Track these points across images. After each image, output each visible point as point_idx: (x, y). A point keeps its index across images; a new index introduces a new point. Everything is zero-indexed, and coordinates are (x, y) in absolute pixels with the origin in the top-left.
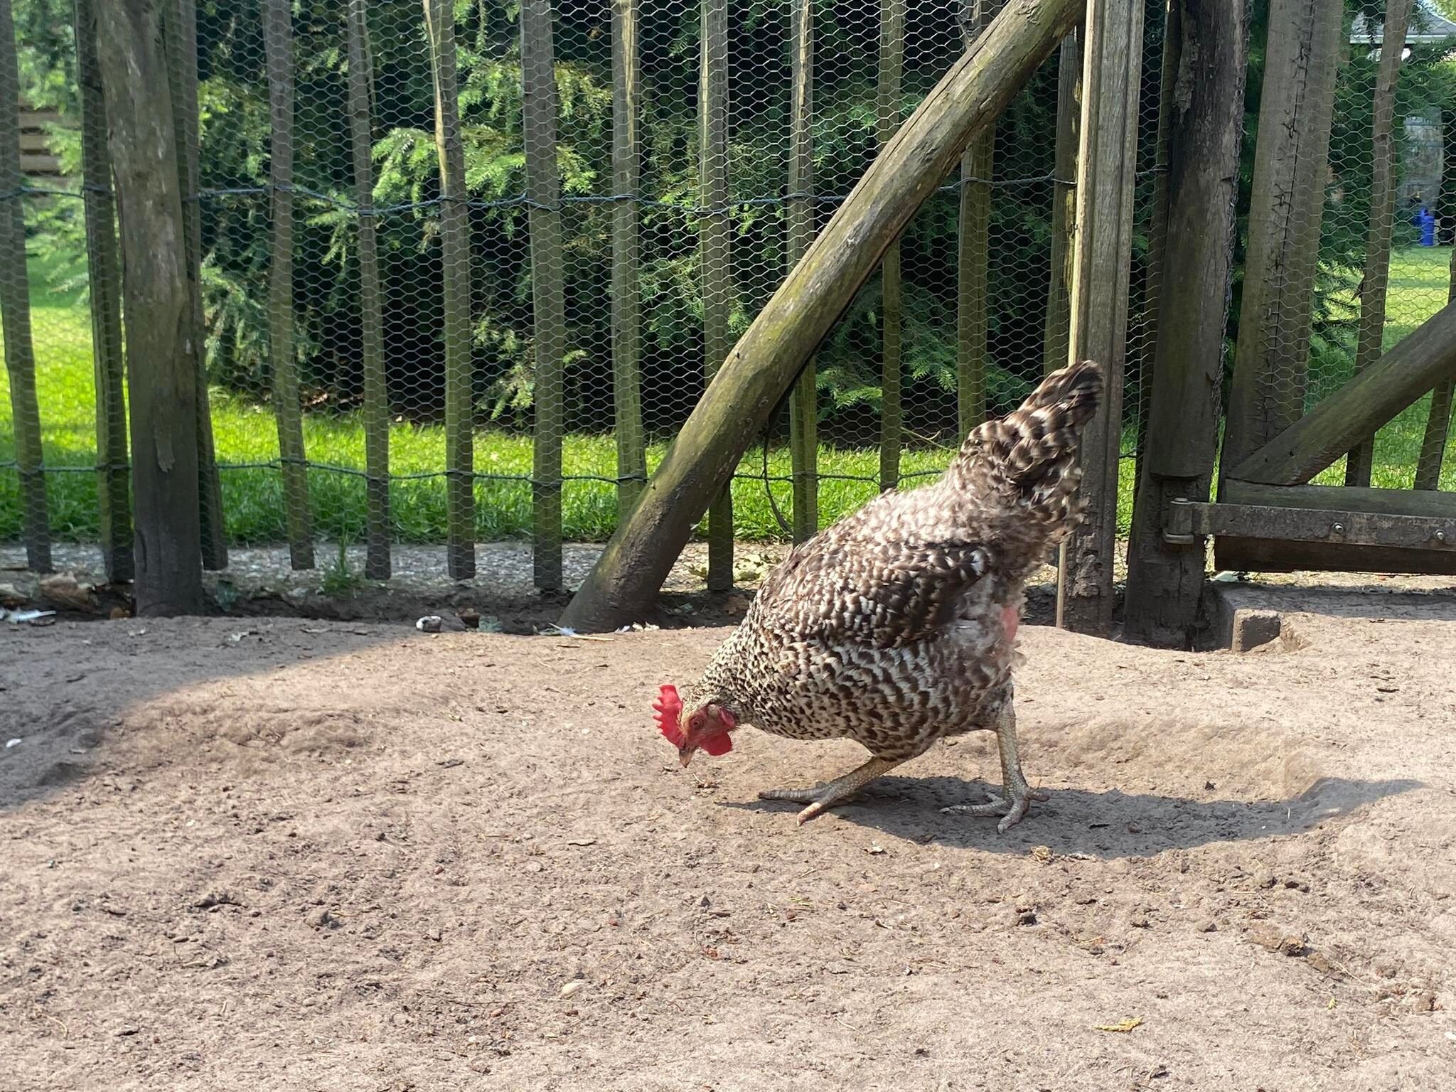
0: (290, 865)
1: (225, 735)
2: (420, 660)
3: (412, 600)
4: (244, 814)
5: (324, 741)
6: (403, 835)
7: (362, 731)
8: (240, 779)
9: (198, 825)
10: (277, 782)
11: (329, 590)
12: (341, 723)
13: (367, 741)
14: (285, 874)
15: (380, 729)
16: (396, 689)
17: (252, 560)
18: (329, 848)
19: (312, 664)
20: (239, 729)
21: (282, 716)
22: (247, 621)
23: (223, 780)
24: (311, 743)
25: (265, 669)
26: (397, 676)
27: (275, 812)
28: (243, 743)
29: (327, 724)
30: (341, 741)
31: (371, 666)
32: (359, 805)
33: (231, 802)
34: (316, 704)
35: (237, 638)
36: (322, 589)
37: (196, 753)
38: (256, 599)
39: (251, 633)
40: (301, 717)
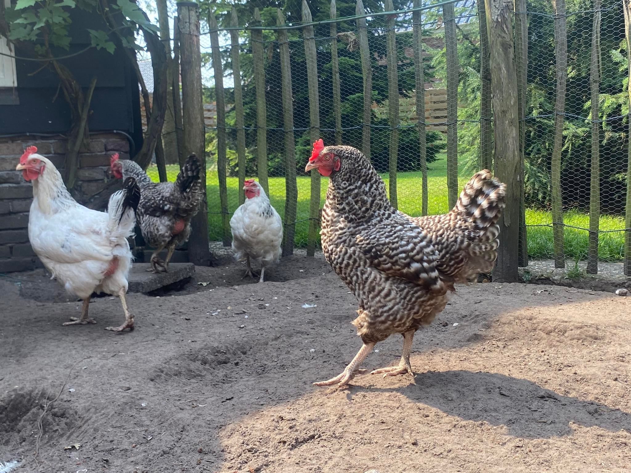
0: (575, 385)
1: (540, 330)
2: (621, 307)
3: (607, 284)
4: (553, 362)
5: (584, 336)
6: (625, 380)
7: (600, 334)
8: (548, 348)
9: (534, 365)
10: (564, 351)
11: (570, 277)
12: (591, 329)
13: (603, 338)
14: (574, 389)
15: (608, 333)
16: (613, 318)
17: (535, 265)
18: (592, 381)
19: (573, 304)
20: (547, 327)
21: (565, 324)
22: (542, 286)
23: (541, 347)
24: (579, 336)
25: (554, 305)
26: (612, 312)
27: (566, 363)
28: (548, 333)
29: (585, 329)
30: (591, 337)
31: (599, 307)
32: (604, 364)
33: (546, 357)
34: (580, 321)
35: (540, 292)
36: (567, 277)
37: (529, 336)
38: (539, 279)
39: (545, 291)
40: (573, 325)
